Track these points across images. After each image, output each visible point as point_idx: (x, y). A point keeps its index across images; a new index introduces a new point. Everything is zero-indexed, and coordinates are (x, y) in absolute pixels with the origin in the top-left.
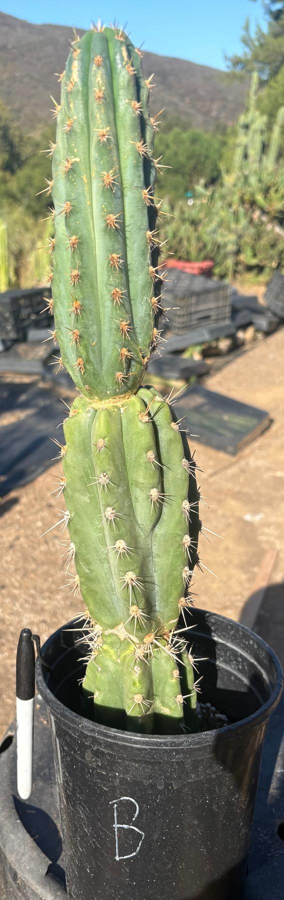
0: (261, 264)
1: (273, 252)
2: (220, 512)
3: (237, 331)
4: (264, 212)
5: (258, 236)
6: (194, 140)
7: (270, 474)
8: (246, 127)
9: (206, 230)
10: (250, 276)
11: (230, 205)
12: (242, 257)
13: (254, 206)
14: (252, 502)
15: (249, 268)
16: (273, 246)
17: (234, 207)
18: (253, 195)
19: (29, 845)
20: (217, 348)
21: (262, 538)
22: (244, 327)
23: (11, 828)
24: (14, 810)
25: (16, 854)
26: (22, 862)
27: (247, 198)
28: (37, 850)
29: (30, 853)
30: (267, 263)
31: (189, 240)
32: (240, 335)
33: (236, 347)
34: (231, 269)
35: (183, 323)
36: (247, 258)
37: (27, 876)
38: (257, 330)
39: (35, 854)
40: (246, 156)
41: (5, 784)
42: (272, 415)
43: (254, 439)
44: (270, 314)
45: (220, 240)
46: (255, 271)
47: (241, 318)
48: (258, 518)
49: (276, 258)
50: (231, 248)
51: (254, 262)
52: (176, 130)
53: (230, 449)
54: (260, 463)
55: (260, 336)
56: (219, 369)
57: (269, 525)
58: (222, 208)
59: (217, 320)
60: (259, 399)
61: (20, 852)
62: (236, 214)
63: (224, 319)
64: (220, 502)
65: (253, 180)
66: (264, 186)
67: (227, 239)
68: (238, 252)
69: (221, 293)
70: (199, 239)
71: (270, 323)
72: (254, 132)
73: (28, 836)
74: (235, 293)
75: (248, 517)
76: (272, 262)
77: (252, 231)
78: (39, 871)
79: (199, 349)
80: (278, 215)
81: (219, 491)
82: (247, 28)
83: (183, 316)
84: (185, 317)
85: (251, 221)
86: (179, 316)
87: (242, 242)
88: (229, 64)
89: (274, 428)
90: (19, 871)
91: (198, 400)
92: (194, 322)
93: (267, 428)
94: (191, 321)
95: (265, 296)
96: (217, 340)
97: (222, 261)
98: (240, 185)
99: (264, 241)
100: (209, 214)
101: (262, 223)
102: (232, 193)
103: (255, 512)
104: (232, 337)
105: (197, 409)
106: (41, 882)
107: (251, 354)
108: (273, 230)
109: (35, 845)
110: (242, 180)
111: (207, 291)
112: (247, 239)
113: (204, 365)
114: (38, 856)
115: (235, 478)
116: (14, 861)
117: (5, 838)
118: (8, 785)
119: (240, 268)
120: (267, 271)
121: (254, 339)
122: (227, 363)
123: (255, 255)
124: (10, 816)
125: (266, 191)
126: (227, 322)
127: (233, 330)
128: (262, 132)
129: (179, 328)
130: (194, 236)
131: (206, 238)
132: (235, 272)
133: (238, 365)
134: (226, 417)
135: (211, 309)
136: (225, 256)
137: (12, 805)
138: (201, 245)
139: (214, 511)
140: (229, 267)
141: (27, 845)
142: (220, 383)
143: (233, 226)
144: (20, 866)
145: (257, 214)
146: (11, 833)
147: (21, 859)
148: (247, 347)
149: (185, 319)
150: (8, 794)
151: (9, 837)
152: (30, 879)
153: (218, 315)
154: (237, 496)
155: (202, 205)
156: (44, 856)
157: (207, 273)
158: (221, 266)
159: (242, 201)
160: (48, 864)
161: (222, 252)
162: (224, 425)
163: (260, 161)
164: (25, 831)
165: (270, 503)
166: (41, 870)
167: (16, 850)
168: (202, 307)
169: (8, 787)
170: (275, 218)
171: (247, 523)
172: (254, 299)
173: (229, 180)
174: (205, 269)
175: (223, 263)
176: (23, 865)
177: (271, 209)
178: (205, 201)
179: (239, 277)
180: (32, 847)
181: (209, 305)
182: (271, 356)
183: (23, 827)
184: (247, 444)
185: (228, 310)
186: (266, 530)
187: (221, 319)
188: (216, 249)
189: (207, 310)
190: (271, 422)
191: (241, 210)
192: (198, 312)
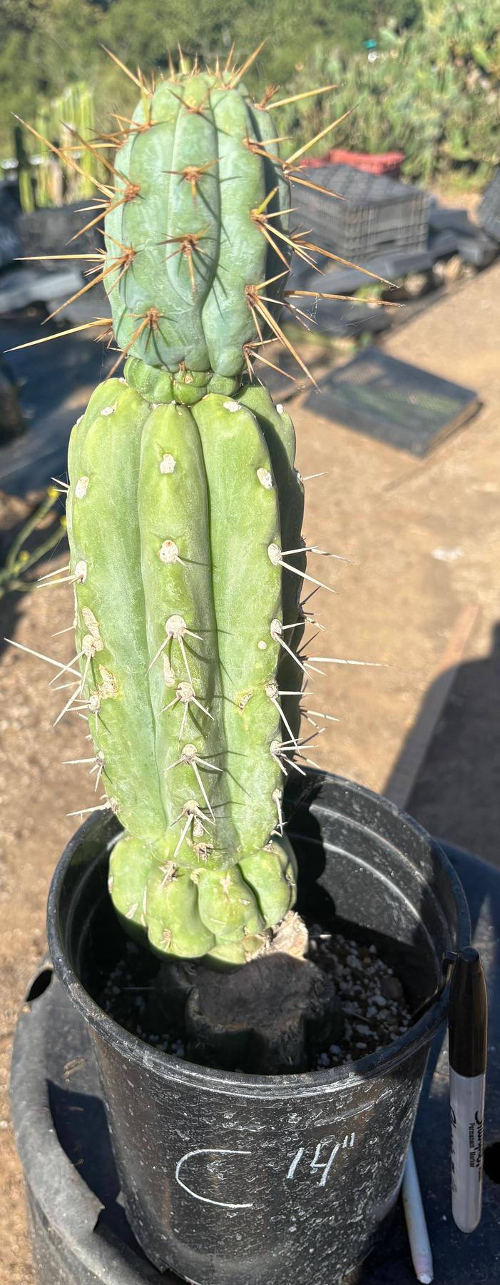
0: (476, 158)
1: (496, 140)
2: (398, 545)
3: (435, 264)
4: (485, 73)
7: (475, 487)
9: (394, 102)
10: (457, 178)
11: (433, 62)
12: (447, 148)
13: (469, 63)
14: (446, 529)
15: (457, 165)
17: (439, 65)
18: (469, 45)
19: (68, 1176)
20: (403, 289)
21: (459, 586)
22: (445, 258)
23: (40, 1142)
24: (47, 1109)
25: (45, 1188)
26: (56, 1203)
27: (460, 49)
28: (80, 1185)
29: (70, 1191)
30: (483, 156)
31: (367, 118)
32: (440, 270)
33: (433, 288)
34: (429, 166)
35: (354, 250)
36: (454, 148)
37: (62, 1228)
38: (465, 263)
39: (77, 1192)
41: (36, 1059)
42: (483, 395)
43: (454, 433)
44: (484, 239)
45: (415, 119)
46: (465, 170)
47: (442, 244)
48: (453, 556)
50: (431, 132)
51: (464, 154)
53: (418, 448)
54: (462, 470)
55: (468, 272)
56: (405, 322)
57: (468, 566)
58: (421, 66)
59: (405, 246)
60: (462, 370)
61: (52, 1186)
62: (441, 76)
63: (416, 244)
64: (398, 529)
65: (471, 21)
66: (487, 30)
67: (425, 118)
68: (441, 139)
69: (413, 204)
70: (382, 117)
71: (485, 253)
73: (64, 1159)
74: (434, 204)
75: (439, 554)
76: (491, 155)
77: (465, 103)
78: (83, 1222)
79: (376, 290)
81: (398, 513)
83: (355, 239)
84: (357, 240)
85: (464, 88)
87: (449, 122)
89: (485, 415)
90: (51, 1217)
91: (373, 371)
92: (371, 250)
93: (474, 417)
94: (366, 247)
95: (480, 209)
96: (405, 276)
97: (416, 153)
98: (449, 28)
100: (400, 77)
101: (481, 92)
102: (437, 42)
103: (450, 546)
104: (428, 272)
105: (372, 385)
106: (86, 1242)
107: (454, 300)
109: (76, 1176)
110: (454, 19)
111: (391, 201)
112: (457, 118)
113: (385, 316)
114: (83, 1195)
115: (422, 493)
116: (43, 1200)
117: (29, 1156)
118: (41, 1061)
119: (443, 165)
120: (484, 169)
121: (460, 277)
122: (417, 313)
123: (466, 144)
124: (39, 1120)
126: (421, 250)
127: (428, 262)
130: (374, 111)
131: (394, 116)
132: (436, 170)
133: (435, 316)
134: (413, 399)
135: (396, 229)
136: (422, 146)
137: (44, 1099)
138: (385, 126)
139: (389, 544)
140: (426, 163)
141: (64, 1176)
142: (406, 344)
143: (436, 96)
144: (52, 1211)
146: (39, 1151)
147: (54, 1199)
148: (449, 288)
149: (357, 245)
150: (39, 1078)
151: (36, 1157)
152: (67, 1234)
153: (407, 238)
154: (426, 520)
155: (390, 60)
156: (91, 1195)
157: (393, 172)
158: (413, 161)
159: (452, 55)
160: (99, 1211)
161: (417, 138)
162: (410, 411)
164: (60, 1150)
165: (473, 531)
166: (86, 1222)
167: (46, 1182)
168: (384, 226)
169: (39, 1065)
171: (437, 563)
172: (463, 214)
173: (432, 20)
174: (390, 166)
175: (417, 157)
176: (57, 1210)
177: (496, 68)
178: (394, 55)
179: (440, 178)
180: (73, 1181)
181: (394, 223)
182: (484, 304)
183: (58, 1143)
184: (443, 440)
185: (422, 231)
186: (465, 574)
187: (412, 244)
188: (407, 133)
189: (390, 230)
190: (481, 405)
191: (450, 69)
192: (377, 233)
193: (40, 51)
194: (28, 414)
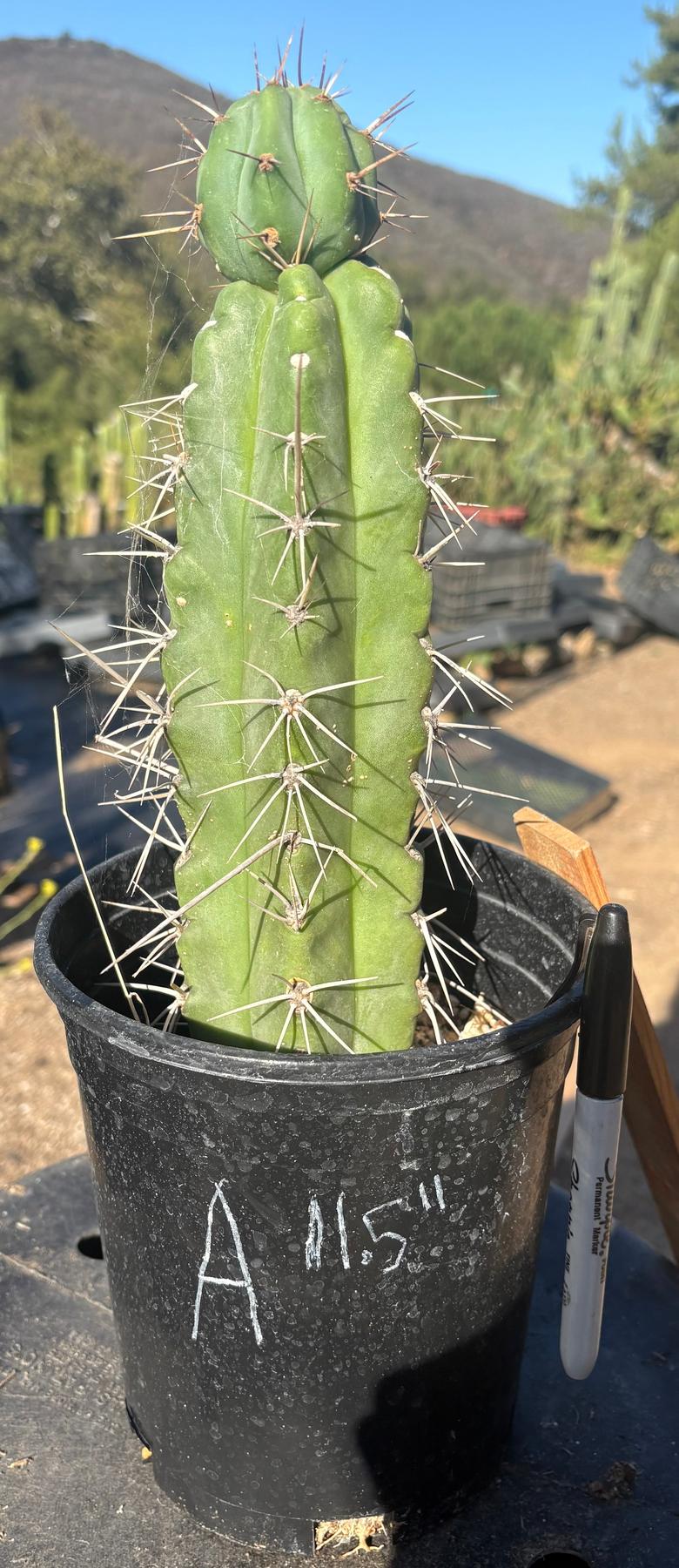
0: (616, 528)
1: (641, 508)
3: (561, 634)
4: (627, 433)
5: (614, 475)
6: (511, 320)
8: (605, 283)
9: (516, 461)
10: (593, 550)
11: (564, 417)
12: (581, 513)
13: (608, 422)
15: (593, 534)
16: (641, 495)
17: (573, 421)
18: (608, 401)
20: (520, 662)
22: (576, 629)
27: (597, 405)
30: (625, 526)
31: (483, 473)
32: (567, 643)
33: (557, 665)
34: (558, 533)
35: (458, 609)
36: (589, 513)
38: (600, 639)
40: (600, 333)
42: (617, 788)
44: (625, 614)
45: (541, 476)
46: (603, 541)
47: (570, 613)
49: (646, 518)
50: (562, 493)
51: (602, 522)
52: (479, 301)
55: (604, 650)
56: (519, 701)
58: (550, 421)
59: (524, 610)
60: (595, 757)
62: (575, 433)
63: (538, 608)
65: (611, 375)
66: (630, 387)
67: (554, 477)
68: (574, 502)
69: (534, 560)
70: (502, 473)
71: (625, 629)
72: (617, 292)
74: (563, 572)
76: (634, 526)
77: (602, 464)
79: (484, 660)
80: (652, 441)
82: (617, 133)
83: (459, 596)
84: (462, 598)
85: (602, 449)
86: (452, 595)
87: (584, 484)
88: (580, 193)
89: (619, 812)
92: (480, 610)
93: (605, 811)
94: (474, 607)
95: (619, 582)
96: (523, 646)
97: (541, 516)
98: (585, 382)
99: (624, 487)
100: (526, 430)
101: (621, 452)
102: (570, 395)
104: (551, 644)
107: (585, 681)
108: (642, 468)
110: (590, 372)
111: (507, 554)
112: (593, 479)
119: (576, 532)
120: (626, 541)
121: (593, 655)
122: (536, 693)
123: (605, 510)
125: (634, 395)
126: (543, 615)
127: (551, 631)
128: (631, 293)
129: (450, 619)
130: (493, 466)
131: (516, 472)
132: (567, 539)
133: (560, 695)
134: (526, 783)
135: (512, 588)
136: (550, 508)
138: (504, 483)
140: (554, 530)
143: (568, 454)
145: (614, 438)
148: (579, 666)
149: (462, 603)
153: (526, 600)
155: (514, 412)
157: (516, 525)
158: (539, 525)
159: (588, 410)
161: (545, 500)
163: (626, 344)
168: (497, 582)
170: (649, 446)
172: (598, 581)
173: (566, 373)
174: (510, 519)
175: (543, 520)
177: (640, 429)
178: (519, 408)
179: (572, 549)
181: (510, 580)
182: (623, 686)
185: (545, 593)
187: (531, 609)
188: (532, 493)
189: (504, 589)
190: (614, 800)
191: (585, 426)
192: (489, 591)
193: (92, 390)
194: (19, 770)
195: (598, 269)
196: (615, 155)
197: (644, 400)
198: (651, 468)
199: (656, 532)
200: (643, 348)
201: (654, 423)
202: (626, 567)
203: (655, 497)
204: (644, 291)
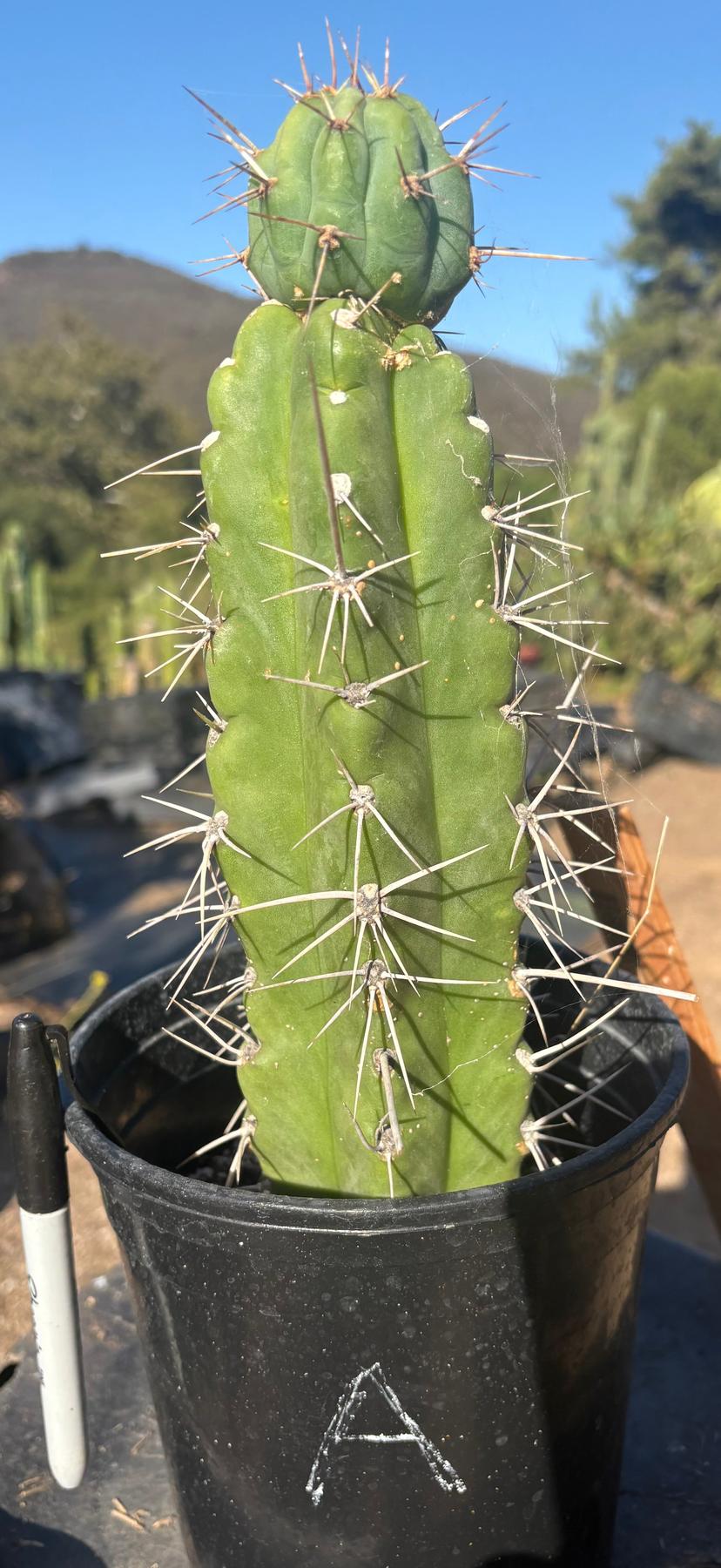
5: (617, 614)
8: (597, 438)
16: (643, 631)
40: (596, 486)
49: (650, 652)
72: (608, 446)
80: (651, 580)
88: (565, 364)
99: (629, 624)
108: (643, 607)
125: (632, 539)
128: (621, 447)
145: (615, 580)
163: (621, 493)
170: (648, 585)
195: (590, 425)
196: (595, 326)
197: (642, 545)
198: (651, 606)
199: (663, 667)
200: (636, 496)
201: (650, 563)
202: (636, 699)
203: (657, 632)
204: (634, 443)
